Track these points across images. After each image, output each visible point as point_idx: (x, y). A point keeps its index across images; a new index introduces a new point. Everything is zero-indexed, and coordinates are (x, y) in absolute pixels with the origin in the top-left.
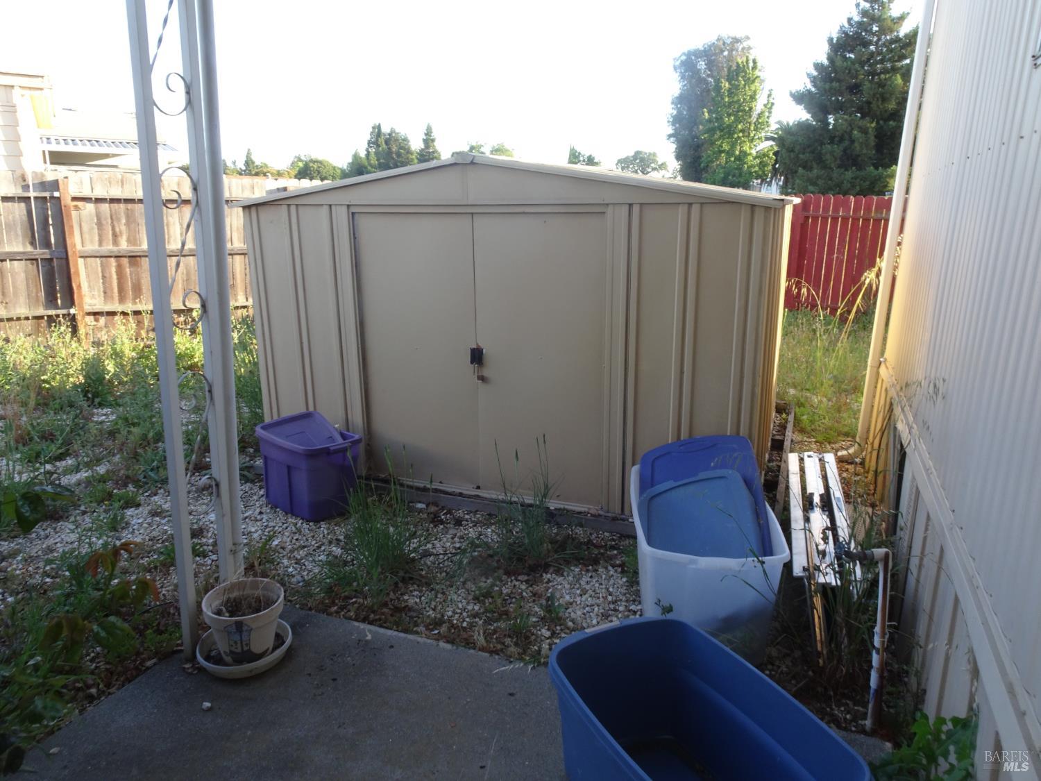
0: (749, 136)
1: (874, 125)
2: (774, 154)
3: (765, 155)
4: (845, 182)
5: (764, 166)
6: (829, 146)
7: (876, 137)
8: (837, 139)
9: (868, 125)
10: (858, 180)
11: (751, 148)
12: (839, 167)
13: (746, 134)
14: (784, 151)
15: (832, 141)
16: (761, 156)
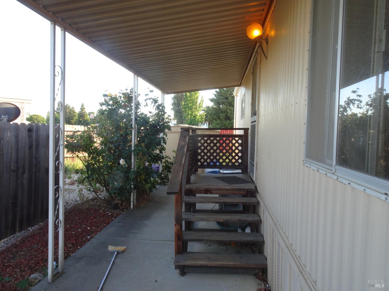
2: (205, 115)
3: (202, 116)
4: (227, 124)
5: (202, 119)
9: (231, 108)
10: (230, 124)
11: (198, 113)
12: (225, 120)
13: (196, 109)
14: (209, 115)
15: (222, 113)
16: (201, 116)
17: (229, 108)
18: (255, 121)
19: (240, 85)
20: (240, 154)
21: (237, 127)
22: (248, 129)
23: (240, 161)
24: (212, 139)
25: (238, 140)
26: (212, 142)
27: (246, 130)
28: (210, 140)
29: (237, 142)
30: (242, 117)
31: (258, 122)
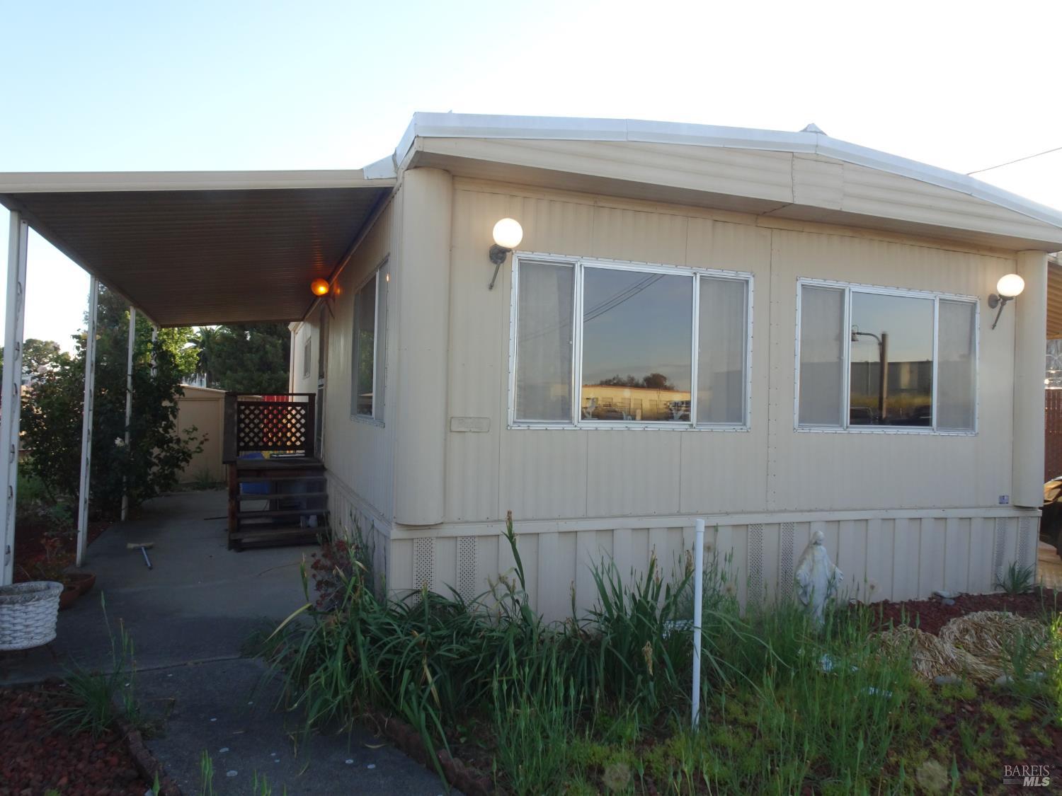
0: (173, 338)
1: (280, 342)
2: (198, 355)
3: (190, 356)
4: (264, 382)
5: (190, 365)
6: (248, 355)
7: (283, 350)
8: (254, 350)
9: (277, 342)
10: (273, 381)
11: (176, 349)
12: (258, 370)
13: (171, 337)
14: (213, 357)
15: (250, 351)
16: (187, 356)
17: (270, 339)
18: (322, 385)
19: (302, 320)
20: (303, 430)
21: (295, 392)
22: (315, 394)
23: (303, 439)
24: (252, 408)
25: (301, 410)
26: (252, 412)
27: (311, 396)
28: (250, 409)
29: (298, 412)
30: (305, 375)
31: (326, 387)
